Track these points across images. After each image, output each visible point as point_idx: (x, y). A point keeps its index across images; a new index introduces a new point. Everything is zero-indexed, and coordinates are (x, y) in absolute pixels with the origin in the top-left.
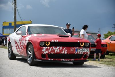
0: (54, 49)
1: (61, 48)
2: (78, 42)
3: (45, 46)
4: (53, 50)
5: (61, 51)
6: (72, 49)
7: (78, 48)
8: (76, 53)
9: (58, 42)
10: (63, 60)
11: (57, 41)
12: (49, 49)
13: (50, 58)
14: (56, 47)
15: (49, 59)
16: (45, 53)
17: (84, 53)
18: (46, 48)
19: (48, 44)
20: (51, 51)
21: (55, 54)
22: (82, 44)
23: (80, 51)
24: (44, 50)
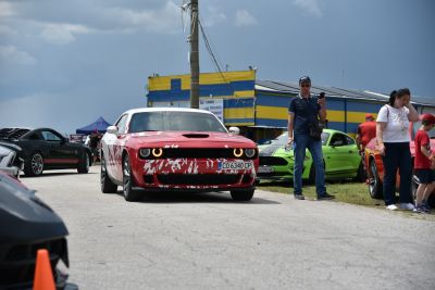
0: (170, 163)
1: (185, 161)
2: (226, 146)
3: (151, 157)
4: (166, 165)
5: (186, 167)
6: (210, 163)
7: (225, 160)
8: (220, 172)
9: (179, 149)
10: (192, 187)
11: (177, 147)
12: (159, 163)
13: (162, 184)
14: (174, 158)
15: (161, 186)
16: (151, 172)
17: (240, 173)
18: (153, 161)
19: (157, 152)
20: (163, 168)
21: (171, 174)
22: (238, 152)
23: (229, 167)
24: (147, 165)
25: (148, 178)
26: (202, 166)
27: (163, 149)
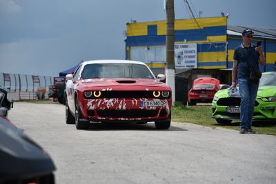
0: (106, 102)
1: (117, 100)
2: (147, 90)
3: (93, 97)
4: (103, 103)
5: (117, 104)
6: (135, 102)
7: (146, 99)
8: (142, 108)
10: (122, 119)
11: (111, 90)
12: (98, 102)
13: (100, 116)
14: (108, 98)
16: (92, 108)
17: (158, 109)
18: (93, 100)
19: (97, 94)
20: (101, 105)
21: (106, 109)
22: (157, 94)
23: (147, 104)
24: (89, 103)
25: (90, 113)
26: (128, 104)
27: (102, 92)
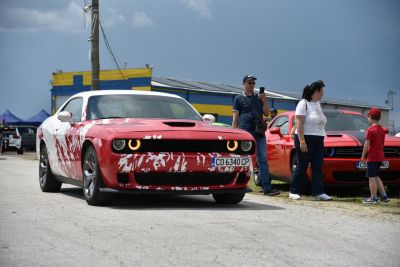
0: (152, 158)
1: (171, 156)
2: (220, 138)
3: (127, 151)
4: (147, 161)
5: (171, 163)
6: (201, 159)
7: (218, 155)
8: (212, 170)
9: (162, 140)
10: (178, 188)
11: (160, 137)
12: (138, 158)
13: (140, 184)
14: (156, 152)
15: (139, 187)
16: (127, 169)
17: (237, 170)
18: (130, 155)
19: (134, 144)
20: (144, 164)
21: (153, 172)
22: (232, 145)
23: (224, 163)
24: (123, 161)
25: (123, 177)
26: (191, 161)
27: (142, 141)
